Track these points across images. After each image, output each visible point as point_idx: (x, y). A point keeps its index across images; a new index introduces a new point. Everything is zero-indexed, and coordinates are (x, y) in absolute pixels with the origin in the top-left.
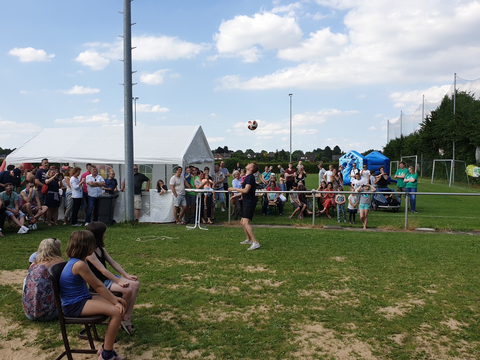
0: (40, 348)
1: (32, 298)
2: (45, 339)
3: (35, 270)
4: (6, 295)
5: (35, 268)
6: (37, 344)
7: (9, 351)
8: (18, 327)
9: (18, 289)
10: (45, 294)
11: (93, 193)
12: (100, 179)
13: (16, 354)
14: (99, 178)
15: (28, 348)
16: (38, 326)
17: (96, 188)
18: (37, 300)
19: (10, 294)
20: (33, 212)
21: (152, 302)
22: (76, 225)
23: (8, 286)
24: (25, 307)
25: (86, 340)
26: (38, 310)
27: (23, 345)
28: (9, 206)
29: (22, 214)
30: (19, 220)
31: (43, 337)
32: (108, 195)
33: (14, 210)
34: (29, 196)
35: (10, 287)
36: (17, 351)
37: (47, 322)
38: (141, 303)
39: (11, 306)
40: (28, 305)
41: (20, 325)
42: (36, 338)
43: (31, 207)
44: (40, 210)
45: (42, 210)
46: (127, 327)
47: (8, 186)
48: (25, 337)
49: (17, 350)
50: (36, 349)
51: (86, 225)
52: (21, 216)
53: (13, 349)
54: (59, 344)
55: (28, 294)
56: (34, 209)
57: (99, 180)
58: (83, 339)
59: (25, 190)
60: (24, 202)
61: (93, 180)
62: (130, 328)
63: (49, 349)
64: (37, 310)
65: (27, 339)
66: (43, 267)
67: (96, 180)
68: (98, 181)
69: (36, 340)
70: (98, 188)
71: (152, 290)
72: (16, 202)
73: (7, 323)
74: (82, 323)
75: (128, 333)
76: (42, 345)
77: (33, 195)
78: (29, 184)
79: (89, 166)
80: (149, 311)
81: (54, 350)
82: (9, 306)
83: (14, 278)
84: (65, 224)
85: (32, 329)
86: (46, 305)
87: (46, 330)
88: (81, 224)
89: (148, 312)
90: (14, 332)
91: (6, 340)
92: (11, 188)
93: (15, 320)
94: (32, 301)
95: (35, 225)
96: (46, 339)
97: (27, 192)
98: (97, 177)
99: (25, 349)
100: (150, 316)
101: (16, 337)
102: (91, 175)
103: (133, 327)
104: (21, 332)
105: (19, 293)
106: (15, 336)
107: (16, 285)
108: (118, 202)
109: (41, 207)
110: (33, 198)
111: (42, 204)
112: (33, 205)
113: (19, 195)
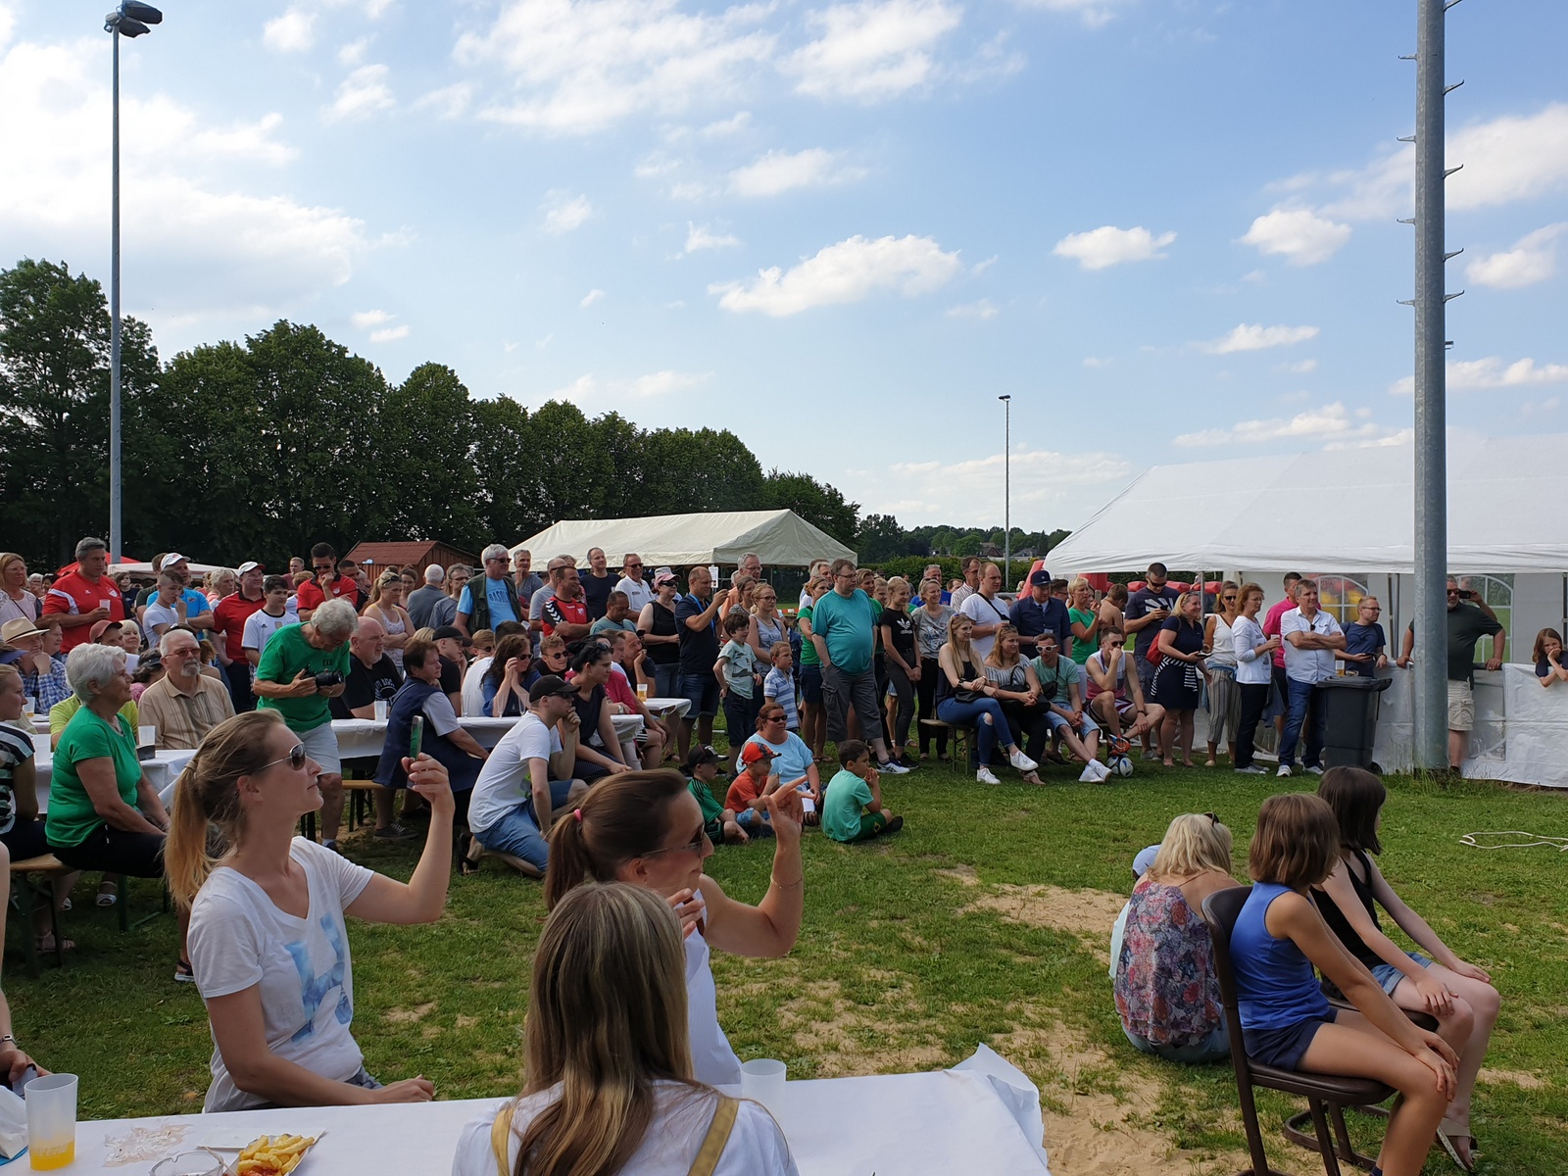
0: (1174, 1140)
1: (1142, 984)
2: (1182, 1118)
3: (1152, 898)
4: (1064, 961)
5: (1151, 894)
6: (1161, 1125)
7: (1087, 1129)
8: (1105, 1061)
9: (1095, 947)
10: (1179, 978)
11: (1304, 669)
12: (1327, 624)
13: (1107, 1141)
14: (1324, 622)
15: (1136, 1130)
16: (1159, 1070)
17: (1312, 653)
18: (1157, 991)
19: (1076, 958)
20: (1121, 721)
22: (1250, 770)
23: (1066, 935)
24: (1123, 1006)
25: (1311, 1149)
26: (1160, 1023)
27: (1124, 1121)
28: (1057, 700)
29: (1091, 724)
30: (1083, 741)
31: (1178, 1109)
32: (1355, 678)
33: (1069, 711)
34: (1110, 671)
35: (1073, 937)
36: (1108, 1134)
37: (1184, 1066)
38: (1498, 1065)
39: (1079, 995)
40: (1133, 1003)
41: (1110, 1057)
42: (1157, 1108)
43: (1117, 705)
44: (1140, 715)
45: (1146, 715)
46: (1453, 1139)
48: (1128, 1096)
49: (1107, 1128)
50: (1159, 1140)
51: (1280, 773)
52: (1088, 730)
53: (1096, 1125)
54: (1227, 1142)
55: (1132, 970)
57: (1324, 629)
58: (1300, 1145)
59: (1099, 653)
60: (1096, 689)
61: (1305, 625)
62: (1465, 1145)
63: (1199, 1151)
64: (1157, 1021)
65: (1131, 1102)
66: (1174, 891)
67: (1313, 627)
68: (1320, 630)
69: (1157, 1114)
70: (1320, 652)
71: (1538, 1026)
72: (1073, 688)
73: (1073, 1043)
74: (1298, 1092)
75: (1459, 1162)
76: (1177, 1132)
77: (1120, 669)
78: (1111, 635)
79: (1292, 581)
80: (1533, 1101)
81: (1212, 1158)
82: (1075, 994)
83: (1081, 913)
84: (1210, 763)
85: (1144, 1076)
86: (1181, 1013)
87: (1183, 1089)
88: (1266, 769)
89: (1526, 1105)
90: (1095, 1075)
91: (1077, 1094)
93: (1093, 1039)
94: (1143, 992)
95: (1128, 761)
96: (1186, 1116)
97: (1106, 661)
98: (1316, 617)
99: (1130, 1133)
100: (1537, 1120)
101: (1103, 1090)
102: (1298, 610)
103: (1474, 1145)
104: (1115, 1078)
105: (1098, 960)
106: (1098, 1085)
107: (1088, 935)
108: (1389, 703)
109: (1145, 708)
110: (1121, 677)
111: (1148, 699)
112: (1122, 698)
113: (1081, 668)
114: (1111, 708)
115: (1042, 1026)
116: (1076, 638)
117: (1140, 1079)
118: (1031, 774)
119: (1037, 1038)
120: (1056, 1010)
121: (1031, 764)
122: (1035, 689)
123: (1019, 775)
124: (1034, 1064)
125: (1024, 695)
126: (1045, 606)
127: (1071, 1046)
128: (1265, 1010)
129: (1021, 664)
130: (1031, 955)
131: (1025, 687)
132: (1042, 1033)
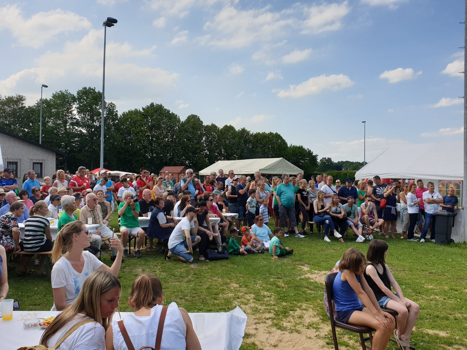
6: (325, 338)
7: (304, 338)
11: (430, 209)
12: (437, 196)
13: (308, 341)
14: (436, 195)
15: (317, 339)
17: (432, 205)
20: (370, 223)
21: (448, 332)
22: (412, 240)
27: (315, 336)
28: (351, 217)
29: (361, 225)
30: (358, 229)
32: (445, 213)
33: (354, 221)
34: (367, 208)
36: (309, 339)
38: (436, 329)
41: (320, 319)
42: (326, 333)
43: (369, 219)
44: (376, 222)
45: (378, 222)
47: (350, 199)
49: (310, 338)
50: (322, 342)
51: (421, 241)
52: (359, 226)
53: (307, 337)
56: (372, 221)
57: (436, 197)
59: (364, 203)
60: (363, 214)
61: (430, 196)
65: (320, 332)
67: (433, 197)
68: (435, 198)
69: (325, 335)
70: (435, 205)
71: (456, 319)
72: (356, 214)
76: (328, 340)
77: (371, 208)
78: (368, 198)
79: (419, 182)
80: (441, 340)
84: (402, 237)
85: (327, 325)
88: (418, 240)
89: (438, 341)
90: (313, 324)
91: (306, 328)
92: (352, 201)
93: (318, 314)
95: (372, 236)
97: (366, 205)
98: (434, 194)
101: (314, 328)
102: (428, 192)
104: (318, 325)
109: (378, 220)
110: (371, 210)
111: (380, 217)
112: (371, 217)
113: (359, 208)
114: (367, 220)
115: (305, 310)
116: (360, 199)
117: (326, 325)
118: (341, 239)
119: (302, 313)
120: (312, 306)
121: (340, 236)
122: (343, 213)
123: (337, 239)
124: (298, 320)
125: (339, 215)
126: (350, 188)
127: (311, 316)
128: (340, 305)
129: (339, 206)
130: (313, 290)
131: (340, 213)
132: (304, 312)
